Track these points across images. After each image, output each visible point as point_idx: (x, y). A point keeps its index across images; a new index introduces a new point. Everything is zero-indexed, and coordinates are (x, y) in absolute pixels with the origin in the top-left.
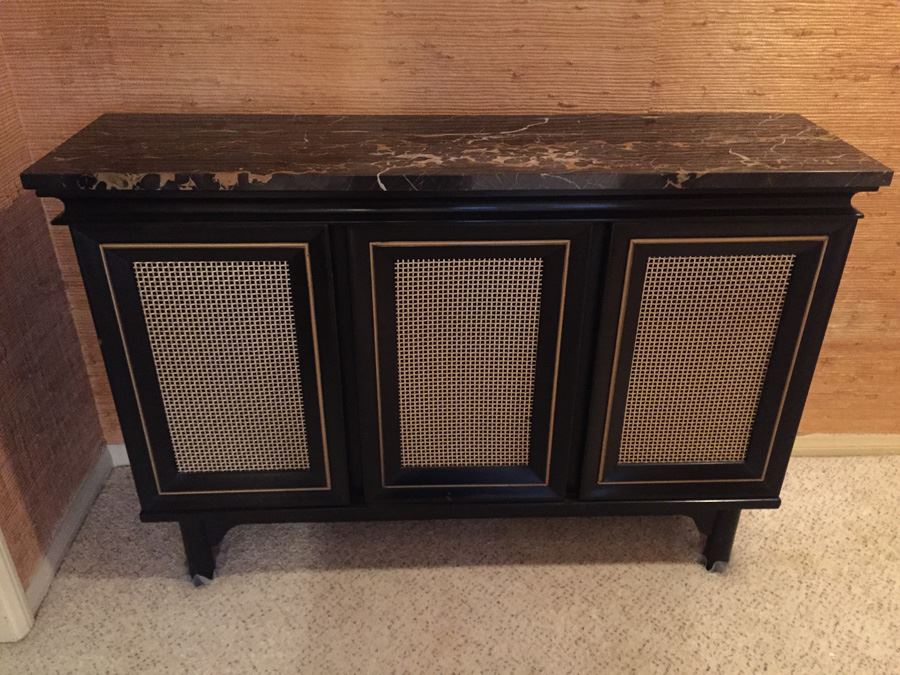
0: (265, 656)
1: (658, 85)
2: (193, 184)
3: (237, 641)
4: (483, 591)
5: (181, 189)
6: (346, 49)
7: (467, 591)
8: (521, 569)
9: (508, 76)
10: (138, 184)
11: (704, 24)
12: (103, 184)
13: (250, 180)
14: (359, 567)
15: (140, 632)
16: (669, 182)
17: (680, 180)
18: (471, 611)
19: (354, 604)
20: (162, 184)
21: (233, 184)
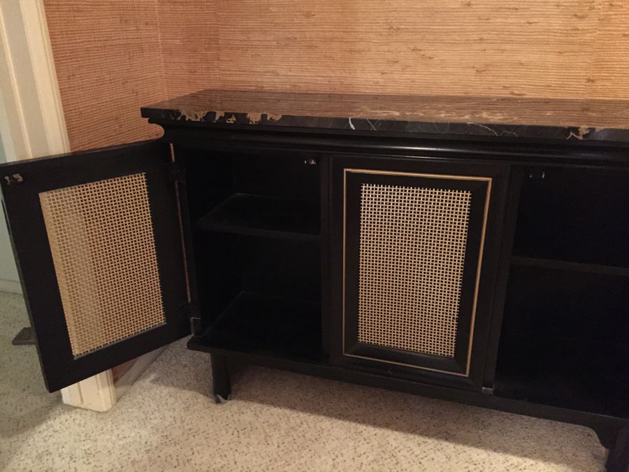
0: (244, 457)
1: (593, 81)
2: (235, 119)
3: (229, 443)
4: (411, 452)
5: (228, 122)
6: (359, 52)
7: (398, 449)
8: (445, 444)
9: (473, 72)
10: (204, 118)
12: (184, 117)
13: (268, 118)
14: (324, 415)
15: (174, 423)
16: (572, 134)
17: (581, 133)
18: (397, 464)
19: (313, 439)
20: (217, 118)
21: (258, 120)
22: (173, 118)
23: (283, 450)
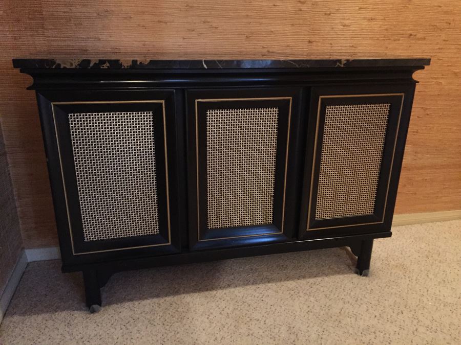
1: (311, 42)
2: (108, 65)
4: (253, 296)
5: (102, 67)
7: (245, 297)
9: (244, 37)
10: (78, 64)
11: (330, 14)
12: (59, 65)
13: (138, 63)
16: (338, 64)
17: (343, 63)
19: (185, 310)
20: (92, 65)
21: (129, 65)
22: (47, 67)
23: (168, 325)
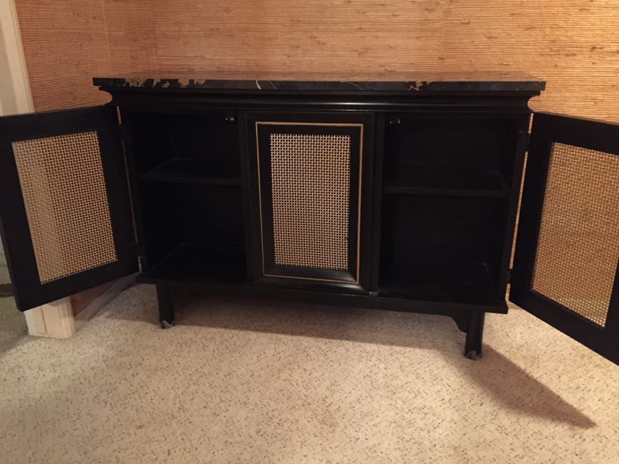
0: (186, 359)
1: (443, 59)
2: (169, 84)
3: (174, 352)
4: (319, 349)
5: (163, 87)
6: (270, 39)
7: (309, 347)
9: (356, 54)
10: (144, 84)
11: (468, 23)
12: (128, 84)
13: (195, 83)
15: (126, 342)
16: (411, 87)
17: (417, 86)
18: (308, 356)
20: (154, 84)
21: (187, 84)
22: (119, 86)
23: (217, 354)
